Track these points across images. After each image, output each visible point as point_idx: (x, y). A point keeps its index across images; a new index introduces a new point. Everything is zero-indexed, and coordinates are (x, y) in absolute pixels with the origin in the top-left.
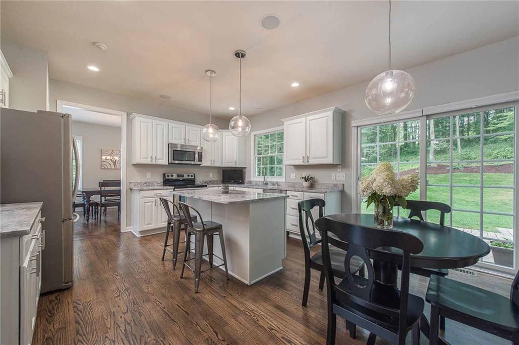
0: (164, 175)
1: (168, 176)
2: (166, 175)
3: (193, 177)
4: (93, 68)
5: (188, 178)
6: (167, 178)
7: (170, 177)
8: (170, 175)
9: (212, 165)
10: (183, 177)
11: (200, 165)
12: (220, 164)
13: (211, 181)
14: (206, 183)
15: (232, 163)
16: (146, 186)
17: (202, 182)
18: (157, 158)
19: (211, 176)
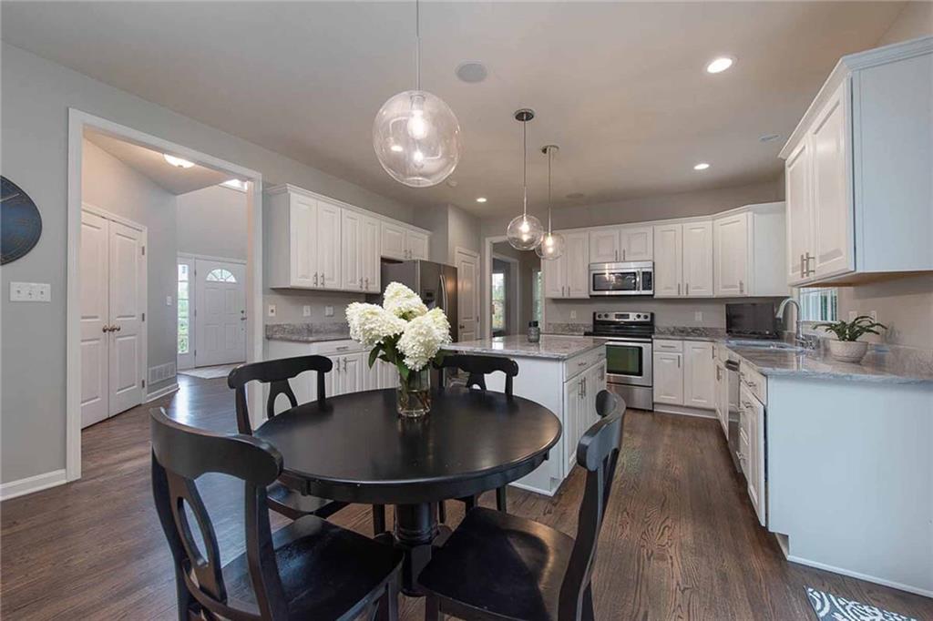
0: (595, 314)
1: (599, 316)
2: (597, 315)
3: (649, 319)
4: (482, 200)
5: (638, 320)
6: (597, 318)
7: (603, 319)
8: (603, 315)
9: (683, 295)
10: (628, 318)
11: (652, 296)
12: (706, 292)
13: (698, 329)
14: (683, 332)
15: (735, 287)
16: (571, 329)
17: (672, 329)
18: (571, 289)
19: (699, 318)
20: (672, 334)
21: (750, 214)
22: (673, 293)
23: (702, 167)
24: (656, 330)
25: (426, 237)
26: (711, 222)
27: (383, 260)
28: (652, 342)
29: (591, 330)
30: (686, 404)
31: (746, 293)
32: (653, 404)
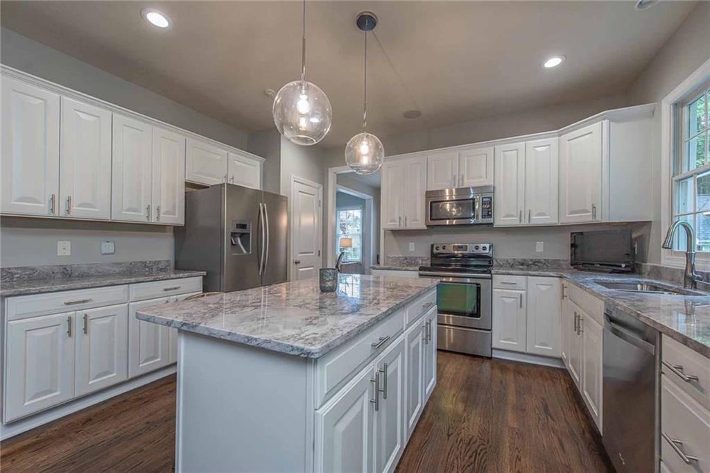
0: (432, 246)
1: (437, 249)
2: (435, 247)
3: (487, 252)
5: (476, 252)
7: (441, 250)
8: (440, 246)
9: (525, 223)
10: (466, 250)
11: (492, 224)
12: (551, 219)
13: (539, 261)
14: (523, 264)
15: (586, 211)
16: (407, 263)
17: (512, 262)
18: (408, 218)
19: (539, 249)
20: (512, 266)
21: (605, 122)
22: (513, 221)
23: (553, 62)
24: (495, 263)
25: (258, 163)
26: (557, 138)
27: (188, 184)
28: (491, 279)
29: (428, 263)
30: (528, 351)
31: (599, 219)
32: (492, 349)
